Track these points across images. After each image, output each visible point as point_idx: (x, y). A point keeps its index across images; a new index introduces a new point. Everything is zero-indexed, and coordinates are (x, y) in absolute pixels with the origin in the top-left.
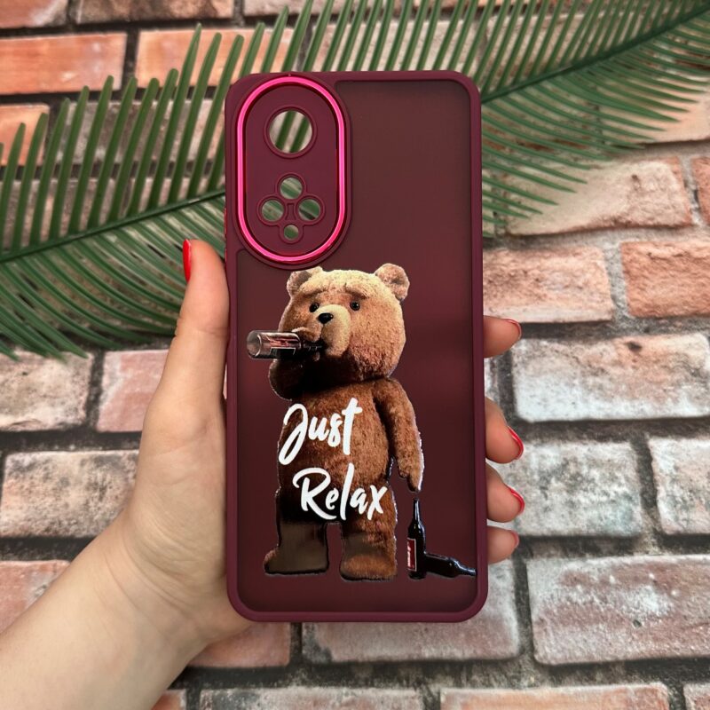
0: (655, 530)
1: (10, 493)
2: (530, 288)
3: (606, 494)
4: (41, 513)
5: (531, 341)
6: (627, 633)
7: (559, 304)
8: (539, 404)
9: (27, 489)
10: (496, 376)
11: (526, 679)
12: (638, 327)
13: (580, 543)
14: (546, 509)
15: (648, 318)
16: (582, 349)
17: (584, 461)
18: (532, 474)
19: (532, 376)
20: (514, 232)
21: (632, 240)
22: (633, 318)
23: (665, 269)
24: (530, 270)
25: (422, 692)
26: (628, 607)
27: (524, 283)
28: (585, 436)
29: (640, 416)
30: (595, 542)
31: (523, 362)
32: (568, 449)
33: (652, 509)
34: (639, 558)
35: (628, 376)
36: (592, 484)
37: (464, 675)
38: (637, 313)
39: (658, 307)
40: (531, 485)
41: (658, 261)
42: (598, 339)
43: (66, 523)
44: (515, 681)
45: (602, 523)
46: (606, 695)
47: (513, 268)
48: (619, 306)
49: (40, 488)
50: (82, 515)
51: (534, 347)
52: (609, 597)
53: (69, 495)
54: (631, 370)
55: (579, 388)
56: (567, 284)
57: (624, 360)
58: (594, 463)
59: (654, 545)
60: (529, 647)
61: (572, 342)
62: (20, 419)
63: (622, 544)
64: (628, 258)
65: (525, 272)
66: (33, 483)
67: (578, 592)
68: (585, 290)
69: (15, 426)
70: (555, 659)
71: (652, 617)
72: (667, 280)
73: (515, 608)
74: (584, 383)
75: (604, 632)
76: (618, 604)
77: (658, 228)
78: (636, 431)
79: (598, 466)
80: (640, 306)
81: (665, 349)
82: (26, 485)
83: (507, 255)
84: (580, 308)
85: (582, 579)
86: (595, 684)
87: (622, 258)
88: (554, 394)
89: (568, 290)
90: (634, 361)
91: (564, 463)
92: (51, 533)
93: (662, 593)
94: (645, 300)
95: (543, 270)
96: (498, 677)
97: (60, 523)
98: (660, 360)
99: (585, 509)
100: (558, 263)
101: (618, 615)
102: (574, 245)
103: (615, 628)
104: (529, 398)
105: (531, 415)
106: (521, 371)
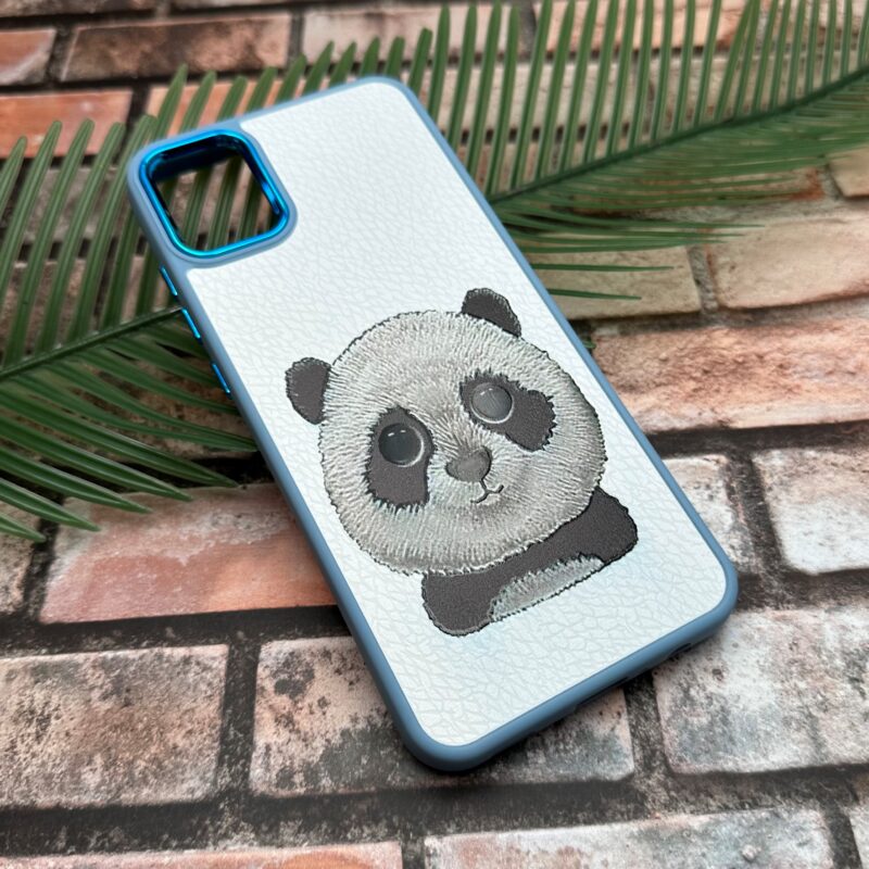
2: (772, 378)
5: (789, 451)
7: (823, 397)
8: (821, 545)
10: (740, 506)
24: (766, 354)
27: (761, 372)
31: (782, 483)
40: (833, 676)
47: (739, 352)
51: (795, 462)
56: (830, 369)
61: (854, 450)
84: (858, 401)
88: (843, 528)
89: (834, 377)
95: (789, 353)
100: (810, 343)
104: (803, 537)
105: (810, 563)
106: (780, 497)
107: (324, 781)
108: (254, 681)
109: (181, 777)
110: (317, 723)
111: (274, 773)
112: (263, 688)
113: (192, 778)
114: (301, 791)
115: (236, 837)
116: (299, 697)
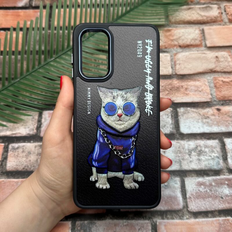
0: (227, 168)
1: (11, 157)
2: (184, 91)
3: (210, 156)
4: (21, 163)
6: (219, 201)
7: (194, 96)
8: (187, 128)
9: (16, 155)
10: (173, 119)
11: (185, 216)
12: (219, 103)
13: (202, 172)
14: (191, 162)
15: (223, 101)
16: (201, 111)
17: (203, 146)
18: (186, 150)
19: (185, 119)
20: (178, 73)
21: (217, 76)
22: (218, 100)
23: (227, 85)
25: (151, 221)
26: (219, 193)
27: (182, 90)
28: (203, 138)
29: (221, 131)
30: (207, 172)
31: (182, 115)
33: (226, 161)
34: (222, 177)
35: (217, 119)
36: (206, 153)
37: (165, 215)
38: (219, 99)
39: (226, 97)
40: (185, 154)
41: (225, 83)
42: (207, 107)
43: (30, 166)
44: (182, 217)
45: (209, 166)
46: (212, 222)
47: (178, 85)
48: (213, 97)
49: (21, 155)
50: (35, 164)
52: (212, 189)
53: (31, 157)
54: (217, 117)
56: (196, 90)
57: (215, 114)
58: (206, 147)
59: (227, 172)
60: (186, 206)
61: (198, 108)
62: (14, 132)
63: (216, 172)
64: (215, 82)
65: (182, 86)
66: (18, 153)
67: (202, 188)
68: (202, 92)
69: (12, 135)
70: (195, 210)
71: (227, 196)
72: (228, 89)
73: (181, 193)
74: (202, 121)
75: (211, 201)
76: (215, 192)
77: (225, 72)
78: (220, 136)
79: (207, 147)
80: (220, 97)
81: (228, 110)
82: (16, 154)
83: (176, 81)
84: (200, 97)
85: (203, 184)
86: (208, 218)
87: (214, 82)
88: (193, 125)
89: (196, 92)
90: (219, 114)
91: (196, 146)
92: (25, 170)
93: (230, 188)
94: (221, 95)
95: (188, 86)
96: (176, 216)
97: (28, 167)
98: (227, 113)
99: (204, 161)
100: (193, 83)
101: (216, 195)
102: (198, 78)
103: (215, 199)
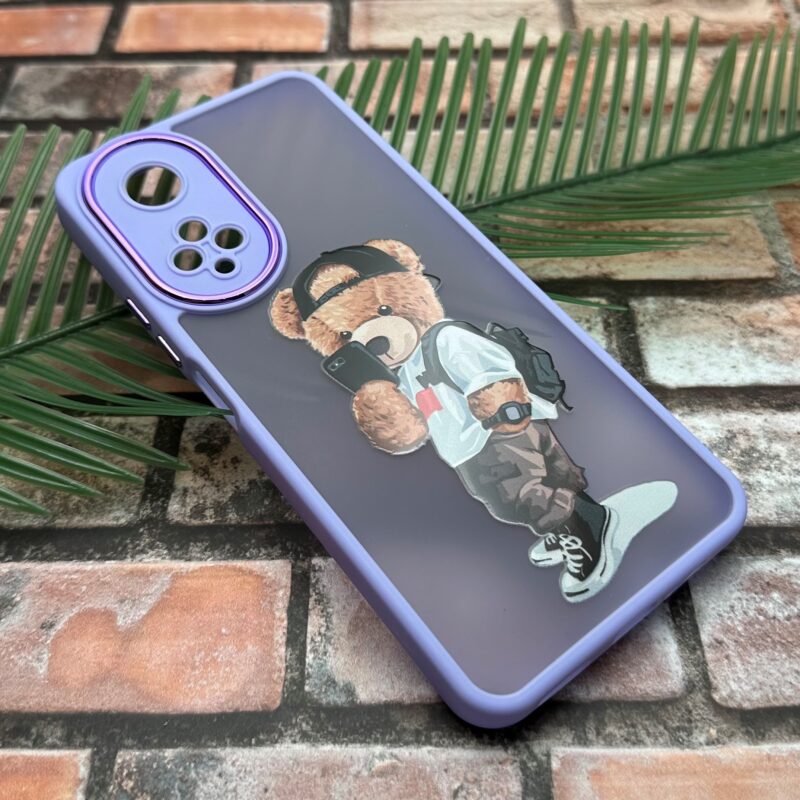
5: (662, 299)
32: (734, 419)
51: (666, 306)
55: (741, 351)
104: (666, 361)
105: (671, 380)
106: (650, 331)
107: (230, 515)
108: (178, 443)
109: (109, 508)
110: (229, 474)
111: (189, 508)
112: (185, 449)
113: (118, 509)
114: (210, 521)
115: (151, 552)
116: (215, 455)
